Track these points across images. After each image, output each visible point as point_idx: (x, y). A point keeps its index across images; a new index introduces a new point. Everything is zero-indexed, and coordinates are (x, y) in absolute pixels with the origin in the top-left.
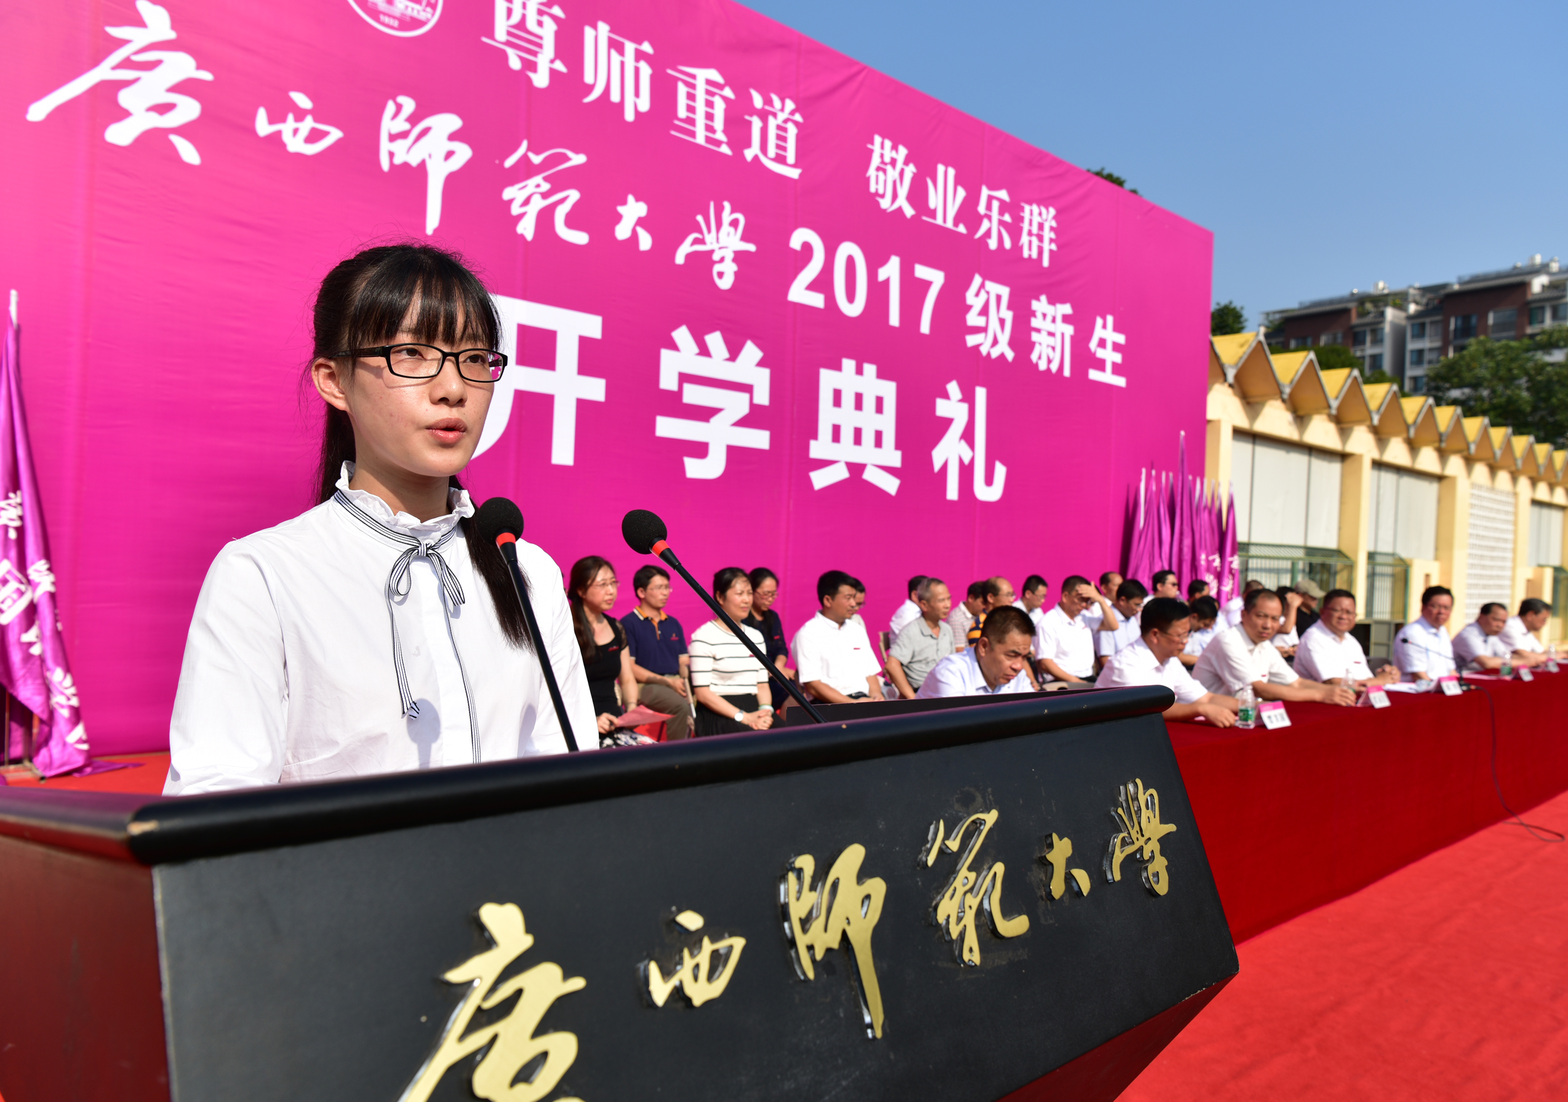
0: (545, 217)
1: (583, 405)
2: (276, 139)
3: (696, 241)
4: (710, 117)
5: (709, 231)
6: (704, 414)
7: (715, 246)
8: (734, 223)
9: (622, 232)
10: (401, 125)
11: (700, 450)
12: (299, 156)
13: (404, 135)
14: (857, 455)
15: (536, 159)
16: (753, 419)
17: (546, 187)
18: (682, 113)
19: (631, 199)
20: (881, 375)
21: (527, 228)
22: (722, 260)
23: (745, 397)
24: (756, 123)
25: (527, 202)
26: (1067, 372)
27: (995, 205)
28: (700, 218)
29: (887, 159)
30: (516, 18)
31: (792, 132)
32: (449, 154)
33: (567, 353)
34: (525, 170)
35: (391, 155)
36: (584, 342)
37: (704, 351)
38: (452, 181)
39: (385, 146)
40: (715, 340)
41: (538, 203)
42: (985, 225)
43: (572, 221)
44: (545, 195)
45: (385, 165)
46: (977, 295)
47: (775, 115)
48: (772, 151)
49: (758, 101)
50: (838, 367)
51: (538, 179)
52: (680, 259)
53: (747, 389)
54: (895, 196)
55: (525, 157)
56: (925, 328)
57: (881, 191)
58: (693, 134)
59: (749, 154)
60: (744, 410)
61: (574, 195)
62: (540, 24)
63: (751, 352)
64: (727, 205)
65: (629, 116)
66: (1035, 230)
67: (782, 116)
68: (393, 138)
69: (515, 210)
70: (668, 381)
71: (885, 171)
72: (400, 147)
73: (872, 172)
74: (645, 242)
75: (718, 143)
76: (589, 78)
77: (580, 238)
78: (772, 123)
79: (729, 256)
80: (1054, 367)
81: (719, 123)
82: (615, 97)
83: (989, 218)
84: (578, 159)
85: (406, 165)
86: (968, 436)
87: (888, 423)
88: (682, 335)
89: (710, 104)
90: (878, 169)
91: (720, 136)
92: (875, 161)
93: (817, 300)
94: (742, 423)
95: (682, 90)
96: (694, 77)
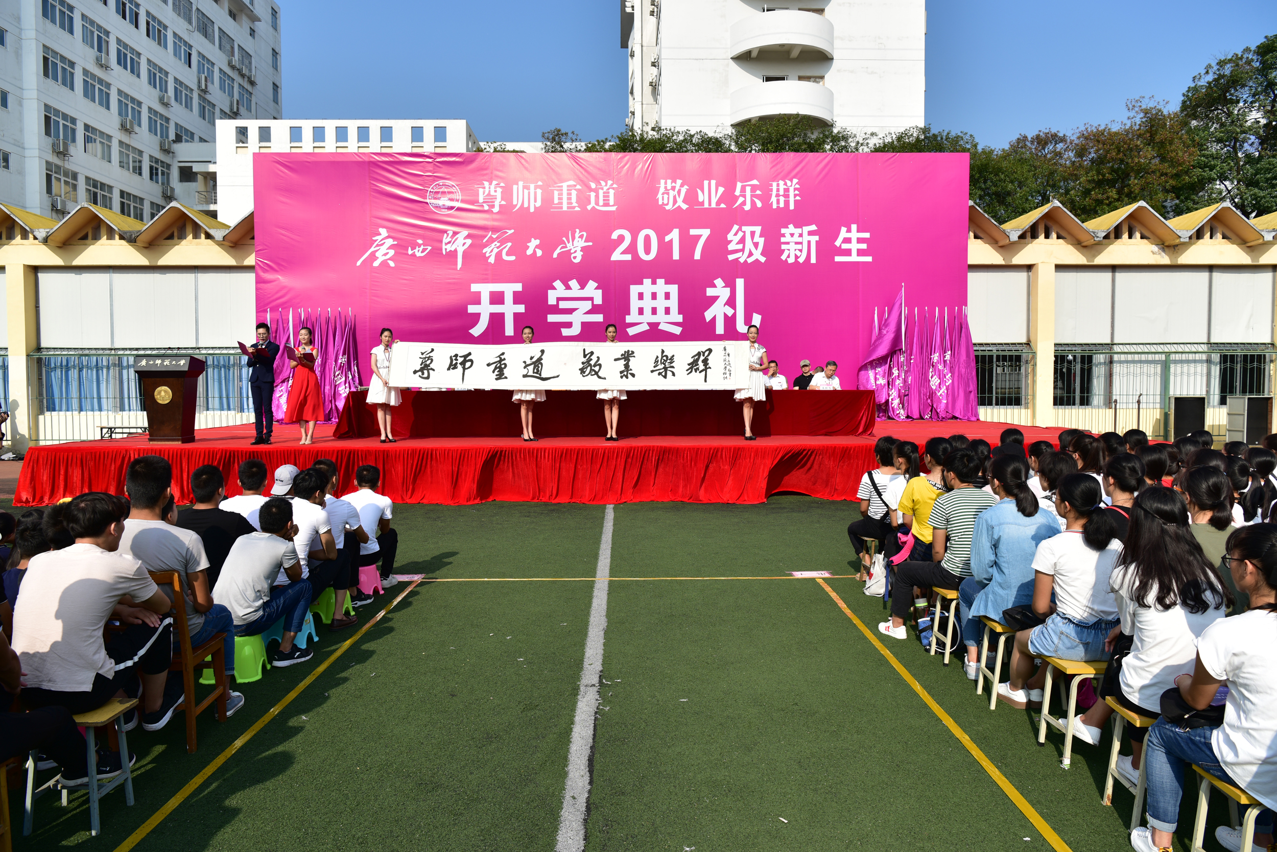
0: (499, 255)
1: (516, 315)
2: (414, 255)
3: (562, 248)
4: (569, 199)
5: (569, 242)
6: (570, 311)
7: (572, 247)
8: (581, 237)
9: (529, 252)
10: (449, 239)
11: (569, 325)
12: (420, 257)
13: (449, 242)
14: (654, 319)
15: (495, 236)
16: (594, 310)
17: (498, 244)
18: (556, 201)
19: (533, 239)
20: (667, 282)
21: (492, 260)
22: (576, 252)
23: (590, 302)
24: (593, 195)
25: (492, 251)
26: (813, 260)
27: (748, 189)
28: (564, 239)
29: (669, 187)
30: (487, 193)
31: (612, 192)
32: (464, 244)
33: (509, 298)
34: (491, 240)
35: (446, 249)
36: (515, 293)
37: (568, 287)
38: (465, 252)
39: (444, 247)
40: (574, 283)
41: (496, 250)
42: (741, 200)
43: (508, 254)
44: (498, 248)
45: (444, 253)
46: (736, 234)
47: (602, 189)
48: (601, 203)
49: (593, 185)
50: (642, 283)
51: (496, 243)
52: (555, 256)
53: (591, 299)
54: (675, 202)
55: (491, 237)
56: (697, 256)
57: (666, 202)
58: (562, 208)
59: (589, 207)
60: (590, 307)
61: (509, 244)
62: (496, 191)
63: (592, 284)
64: (578, 231)
65: (532, 210)
66: (782, 192)
67: (605, 188)
68: (446, 244)
69: (487, 255)
70: (552, 301)
71: (668, 194)
72: (449, 245)
73: (660, 196)
74: (539, 253)
75: (574, 207)
76: (515, 203)
77: (513, 258)
78: (601, 192)
79: (579, 249)
80: (801, 260)
81: (574, 200)
82: (526, 205)
83: (744, 196)
84: (511, 232)
85: (451, 251)
86: (731, 302)
87: (674, 303)
88: (558, 284)
89: (569, 194)
90: (663, 194)
91: (575, 204)
92: (662, 190)
93: (628, 257)
94: (588, 312)
95: (556, 193)
96: (562, 186)
